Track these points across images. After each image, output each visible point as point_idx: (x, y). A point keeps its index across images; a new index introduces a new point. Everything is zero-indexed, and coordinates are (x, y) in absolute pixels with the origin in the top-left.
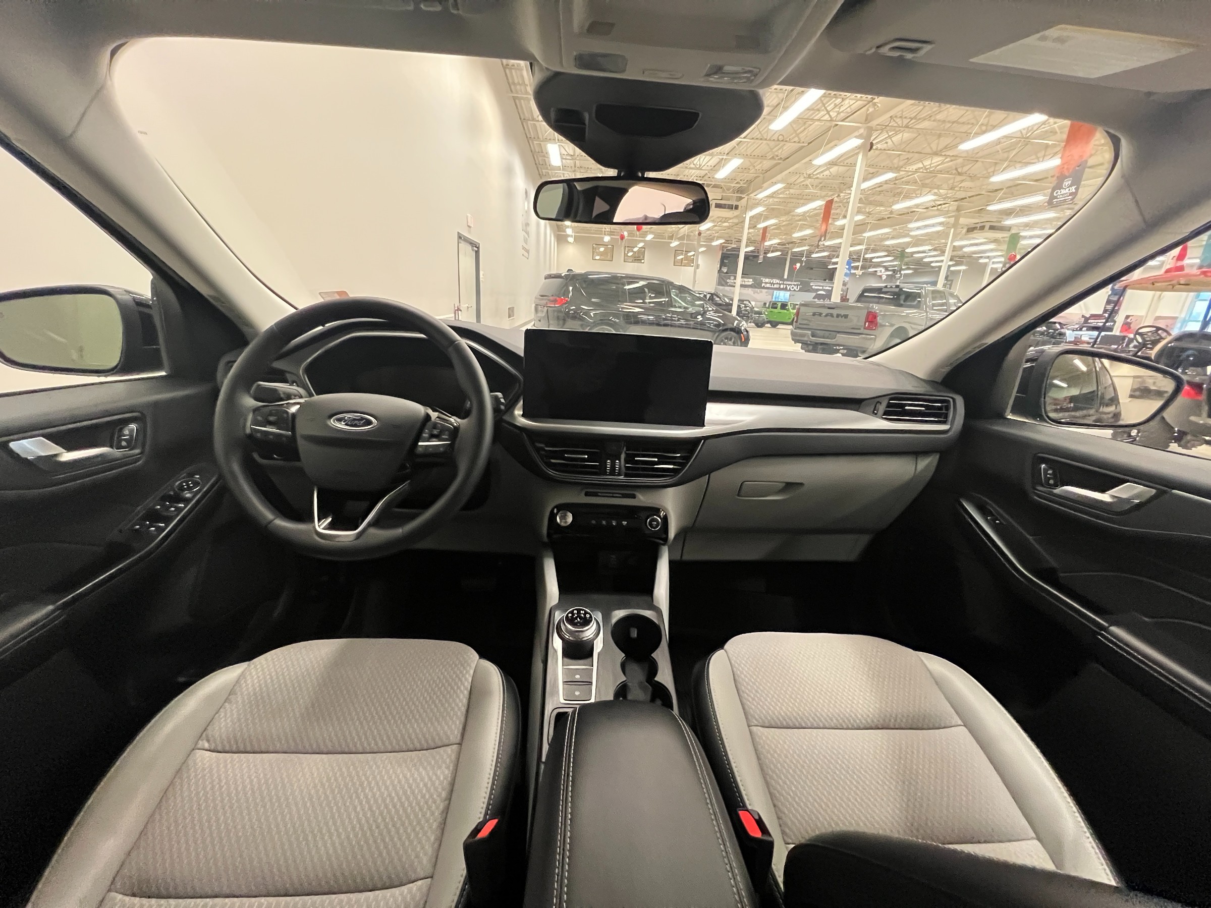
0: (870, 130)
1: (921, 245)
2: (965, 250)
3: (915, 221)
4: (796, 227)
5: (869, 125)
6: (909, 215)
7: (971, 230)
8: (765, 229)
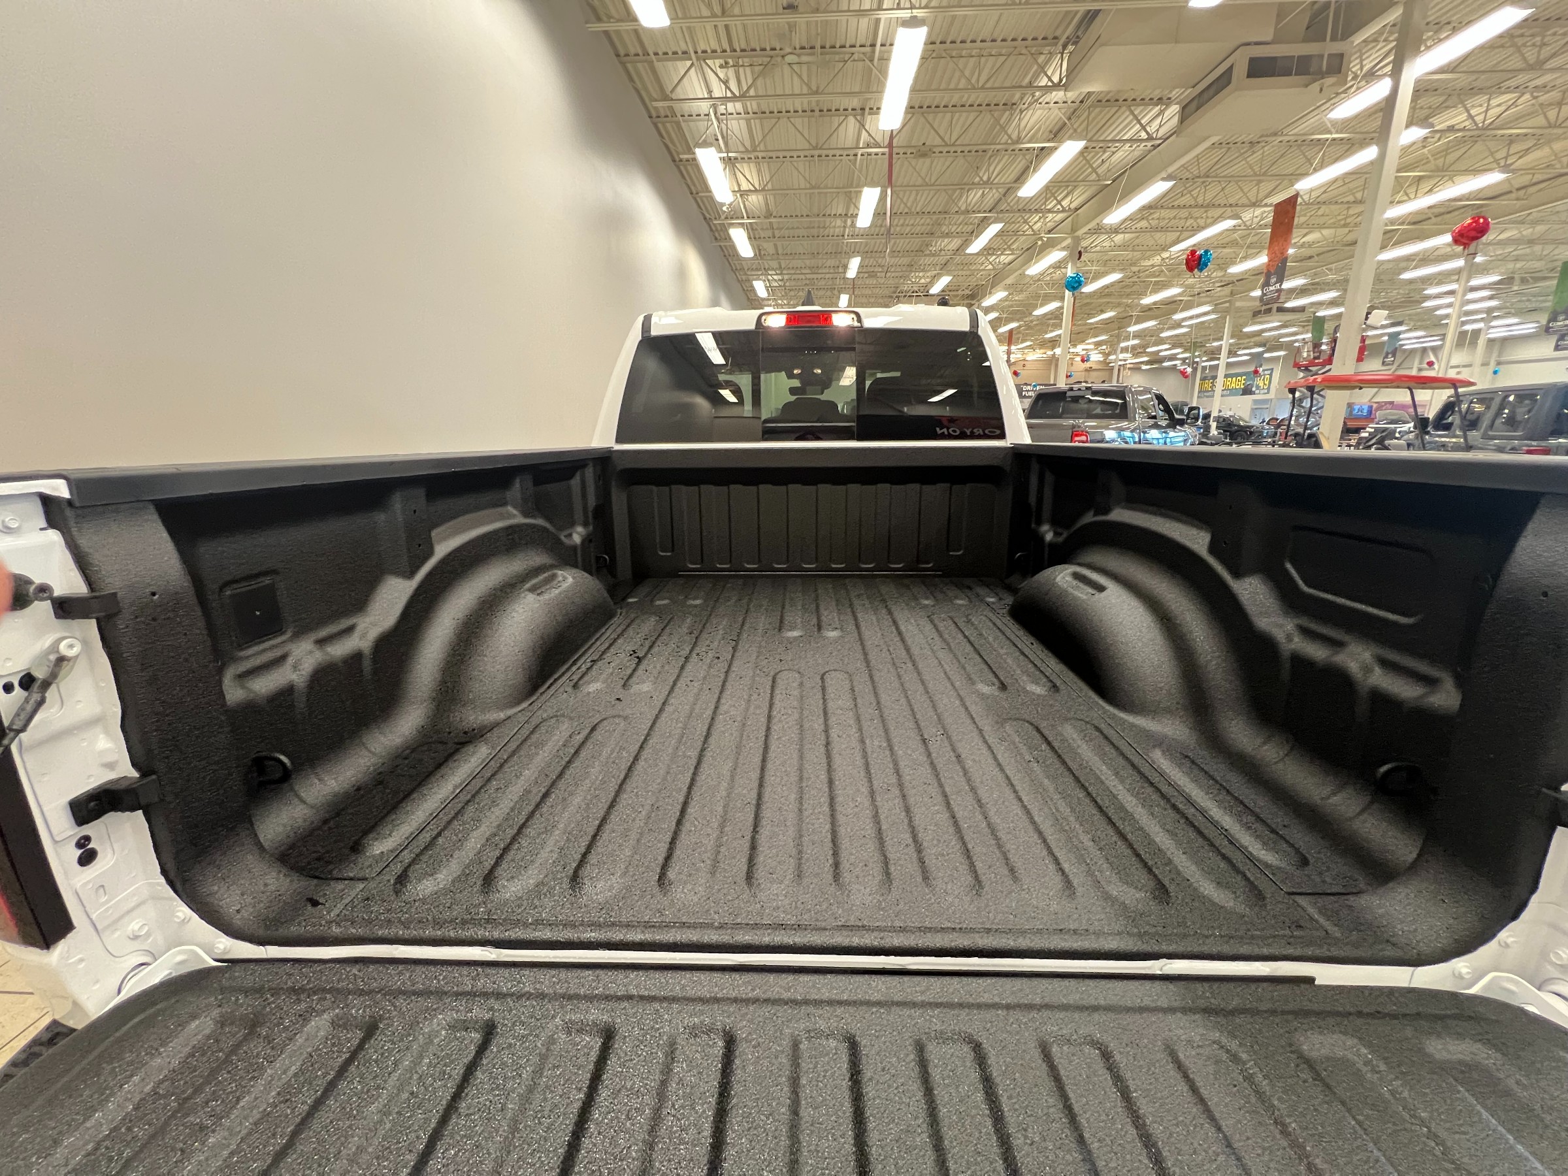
0: (1077, 240)
2: (1266, 335)
5: (1076, 234)
7: (1256, 314)
8: (1011, 332)
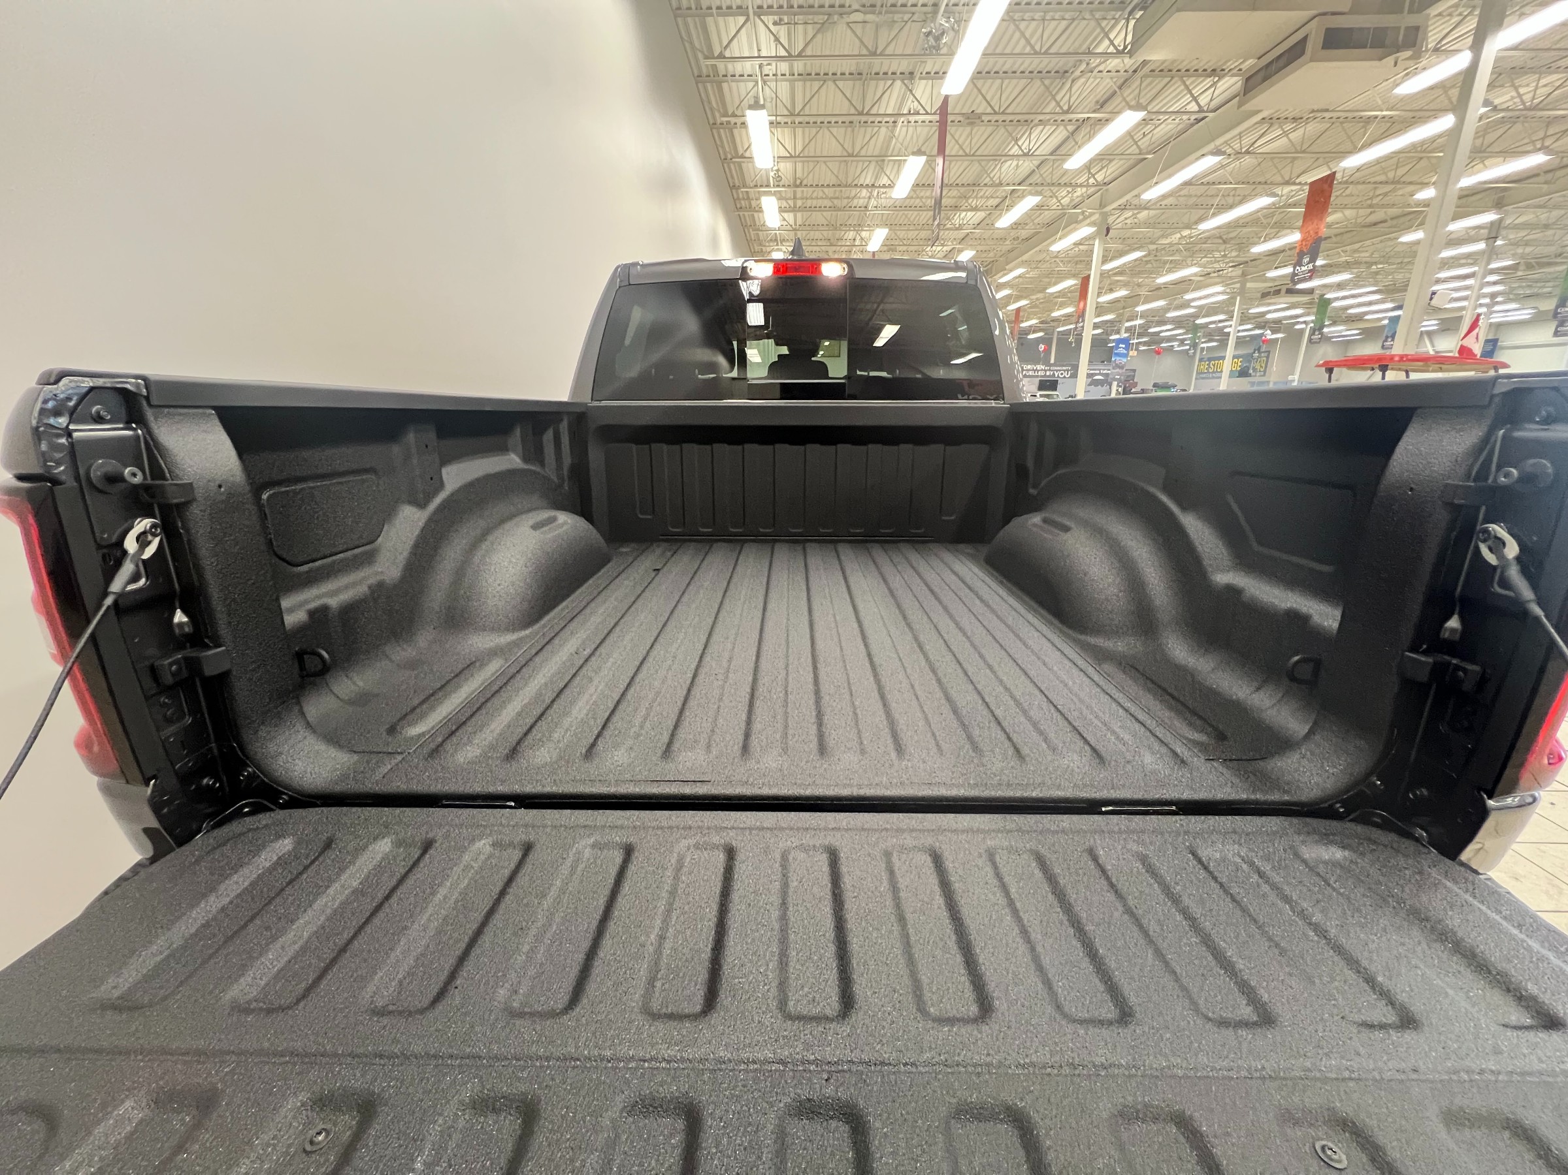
1: (1216, 314)
2: (1269, 316)
3: (1194, 290)
4: (1056, 304)
6: (1184, 285)
7: (1265, 295)
8: (1018, 310)
